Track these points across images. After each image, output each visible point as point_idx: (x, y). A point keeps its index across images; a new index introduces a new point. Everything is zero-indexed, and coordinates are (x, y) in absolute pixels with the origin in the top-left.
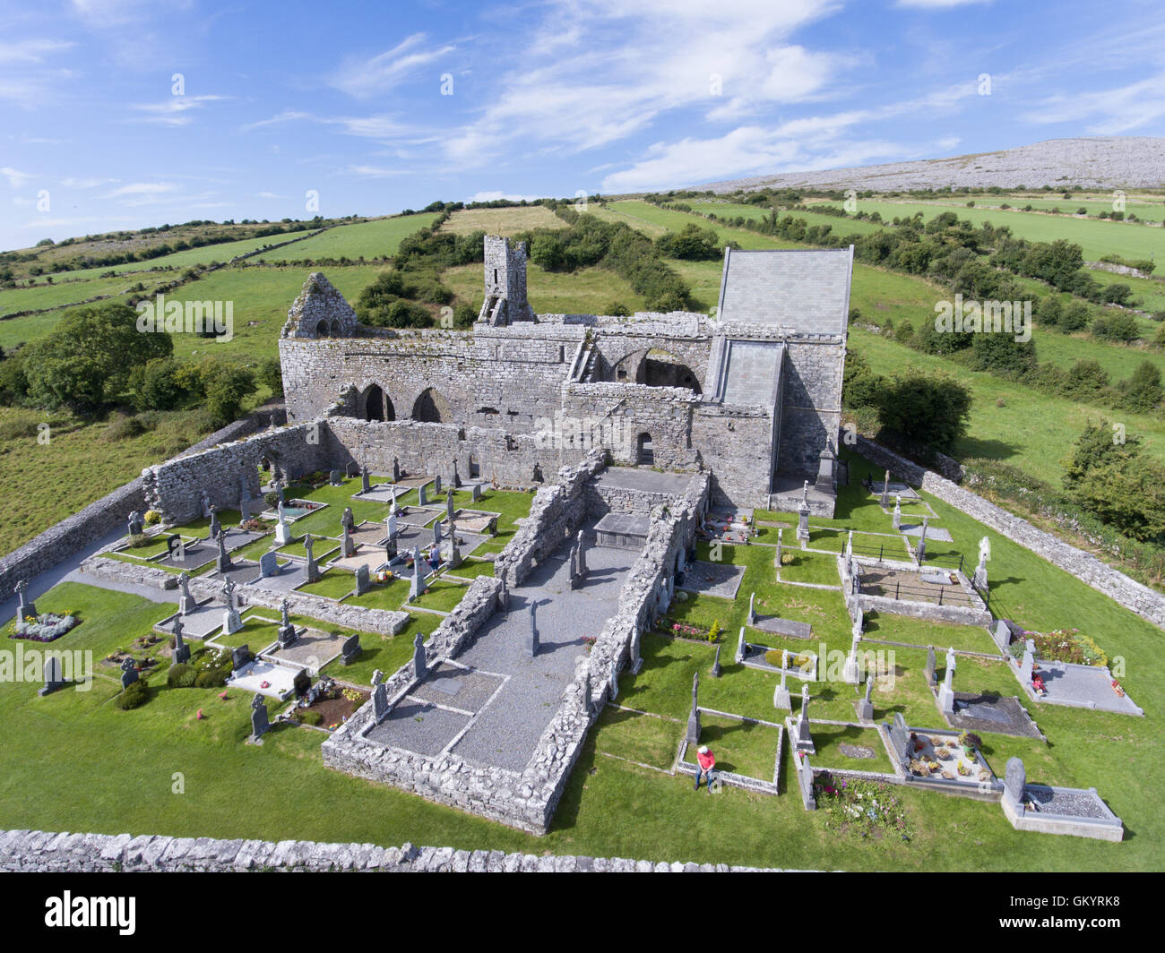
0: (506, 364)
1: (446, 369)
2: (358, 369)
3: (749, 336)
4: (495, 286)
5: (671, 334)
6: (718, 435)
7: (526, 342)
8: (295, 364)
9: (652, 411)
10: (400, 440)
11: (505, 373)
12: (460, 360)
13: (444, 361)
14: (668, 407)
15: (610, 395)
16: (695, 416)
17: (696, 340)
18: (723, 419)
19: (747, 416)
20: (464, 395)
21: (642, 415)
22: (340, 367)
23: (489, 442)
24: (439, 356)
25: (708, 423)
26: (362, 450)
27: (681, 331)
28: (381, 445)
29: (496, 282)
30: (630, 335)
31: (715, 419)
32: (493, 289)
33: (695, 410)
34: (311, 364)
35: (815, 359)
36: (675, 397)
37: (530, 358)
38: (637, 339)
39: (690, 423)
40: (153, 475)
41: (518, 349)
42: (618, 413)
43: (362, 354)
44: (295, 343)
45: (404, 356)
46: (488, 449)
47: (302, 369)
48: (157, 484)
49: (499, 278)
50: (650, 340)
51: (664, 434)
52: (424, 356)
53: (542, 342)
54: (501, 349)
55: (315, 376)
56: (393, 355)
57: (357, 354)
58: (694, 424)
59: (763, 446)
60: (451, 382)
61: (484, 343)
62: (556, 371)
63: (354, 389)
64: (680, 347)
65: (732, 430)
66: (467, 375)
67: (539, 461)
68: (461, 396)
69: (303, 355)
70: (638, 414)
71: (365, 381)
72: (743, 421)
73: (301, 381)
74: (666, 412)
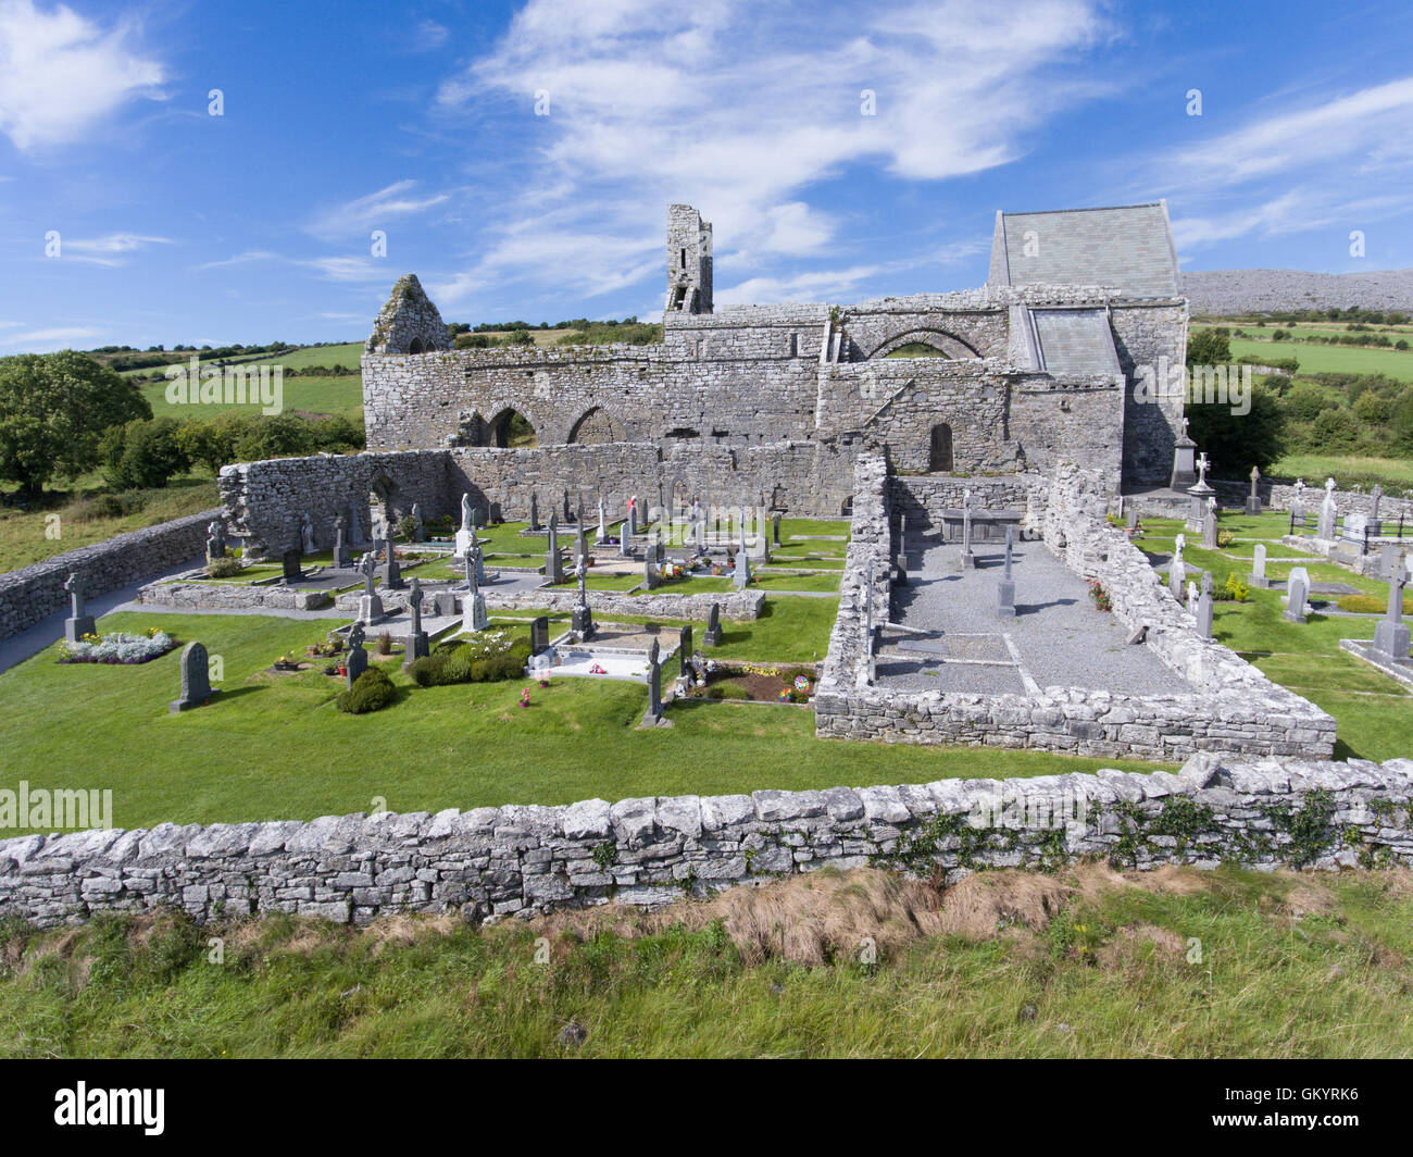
0: (710, 365)
1: (620, 378)
2: (484, 389)
3: (1059, 303)
4: (682, 271)
5: (950, 307)
6: (1047, 420)
7: (741, 333)
8: (387, 389)
9: (953, 392)
10: (566, 470)
11: (710, 378)
12: (642, 365)
13: (618, 367)
14: (977, 385)
15: (892, 375)
16: (1014, 395)
17: (988, 312)
18: (1054, 397)
19: (1088, 390)
20: (647, 414)
21: (937, 399)
22: (457, 388)
23: (705, 461)
24: (611, 361)
25: (1032, 402)
26: (504, 490)
27: (965, 302)
28: (535, 480)
29: (684, 266)
30: (893, 312)
31: (1043, 397)
32: (679, 275)
33: (1014, 387)
34: (412, 387)
35: (1148, 328)
36: (986, 370)
37: (748, 354)
38: (902, 317)
39: (1007, 405)
40: (238, 476)
41: (729, 342)
42: (904, 399)
43: (491, 367)
44: (387, 359)
45: (557, 365)
46: (703, 471)
47: (397, 395)
48: (245, 490)
49: (688, 261)
50: (921, 317)
51: (971, 423)
52: (587, 362)
53: (765, 330)
54: (704, 345)
55: (417, 405)
56: (539, 365)
57: (485, 368)
58: (1013, 406)
59: (1109, 428)
60: (628, 397)
61: (680, 337)
62: (784, 370)
63: (478, 418)
64: (964, 323)
65: (1067, 410)
66: (652, 385)
67: (781, 481)
68: (641, 415)
69: (398, 375)
70: (932, 399)
71: (495, 405)
72: (1082, 397)
73: (393, 412)
74: (973, 391)
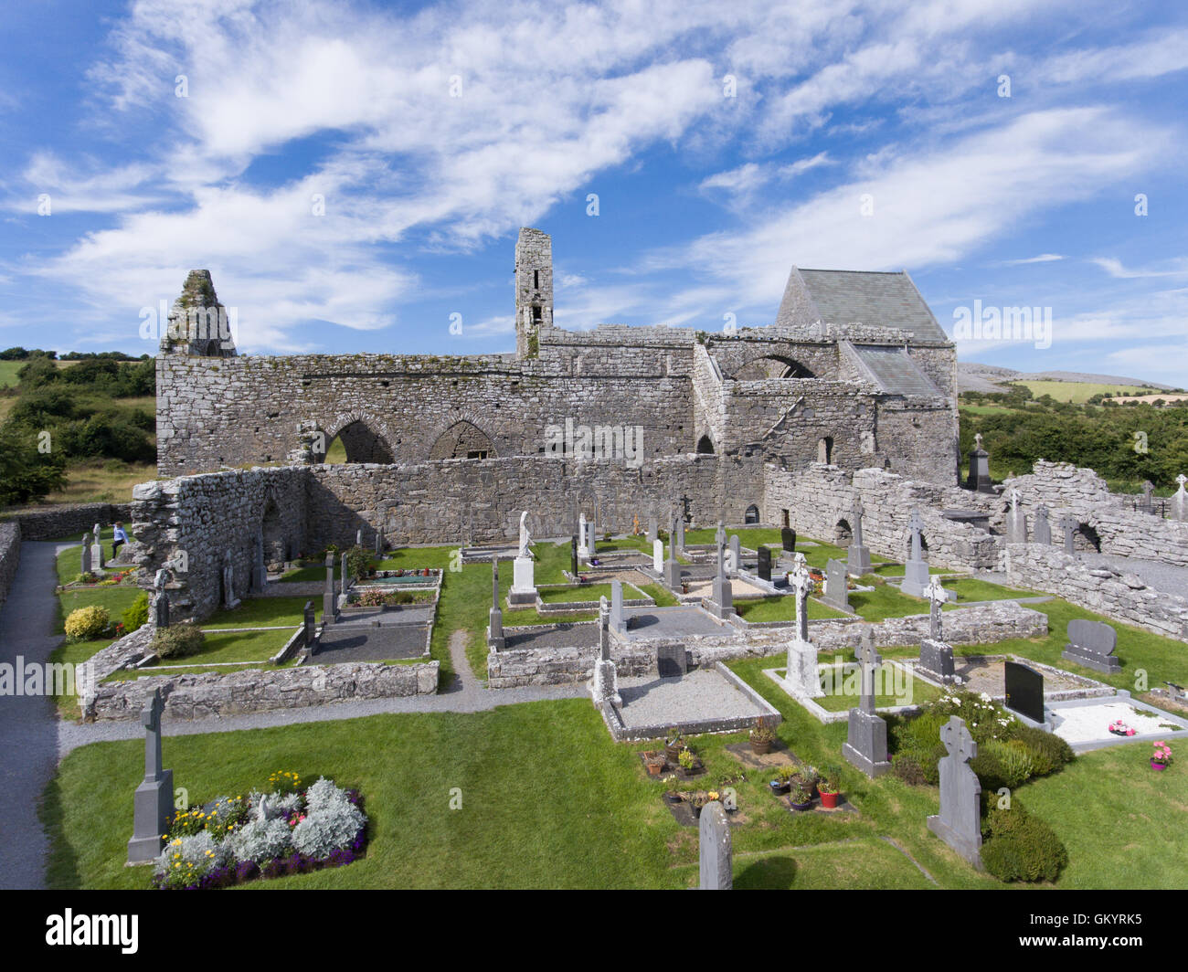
0: (585, 381)
1: (490, 391)
2: (327, 399)
3: (873, 341)
4: (535, 291)
5: (795, 338)
6: (904, 434)
7: (615, 351)
8: (192, 396)
9: (835, 409)
10: (459, 487)
11: (585, 393)
12: (514, 379)
13: (489, 380)
14: (854, 404)
15: (785, 393)
16: (880, 412)
17: (823, 345)
18: (908, 414)
19: (931, 410)
20: (520, 428)
21: (823, 415)
22: (292, 397)
24: (481, 373)
25: (893, 419)
26: (381, 513)
27: (805, 335)
28: (420, 498)
29: (536, 286)
30: (750, 340)
31: (900, 414)
32: (532, 295)
33: (879, 405)
34: (229, 395)
35: (932, 364)
36: (858, 390)
37: (621, 372)
38: (757, 345)
39: (875, 421)
40: (163, 499)
41: (604, 360)
42: (797, 414)
43: (337, 376)
44: (194, 361)
45: (418, 375)
47: (207, 404)
49: (541, 282)
50: (772, 346)
51: (850, 436)
52: (454, 374)
53: (638, 350)
54: (578, 361)
55: (234, 416)
56: (396, 375)
57: (329, 375)
58: (879, 422)
59: (948, 441)
60: (499, 411)
61: (554, 353)
62: (655, 387)
64: (805, 352)
65: (917, 426)
66: (525, 399)
68: (512, 429)
69: (210, 380)
70: (818, 415)
71: (341, 417)
72: (927, 415)
73: (200, 425)
74: (850, 409)
